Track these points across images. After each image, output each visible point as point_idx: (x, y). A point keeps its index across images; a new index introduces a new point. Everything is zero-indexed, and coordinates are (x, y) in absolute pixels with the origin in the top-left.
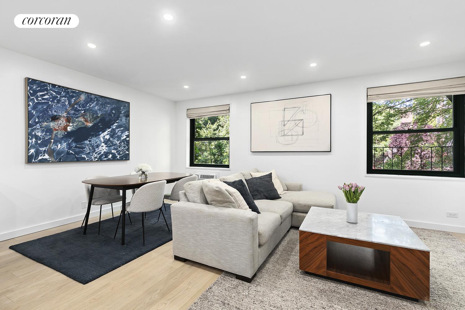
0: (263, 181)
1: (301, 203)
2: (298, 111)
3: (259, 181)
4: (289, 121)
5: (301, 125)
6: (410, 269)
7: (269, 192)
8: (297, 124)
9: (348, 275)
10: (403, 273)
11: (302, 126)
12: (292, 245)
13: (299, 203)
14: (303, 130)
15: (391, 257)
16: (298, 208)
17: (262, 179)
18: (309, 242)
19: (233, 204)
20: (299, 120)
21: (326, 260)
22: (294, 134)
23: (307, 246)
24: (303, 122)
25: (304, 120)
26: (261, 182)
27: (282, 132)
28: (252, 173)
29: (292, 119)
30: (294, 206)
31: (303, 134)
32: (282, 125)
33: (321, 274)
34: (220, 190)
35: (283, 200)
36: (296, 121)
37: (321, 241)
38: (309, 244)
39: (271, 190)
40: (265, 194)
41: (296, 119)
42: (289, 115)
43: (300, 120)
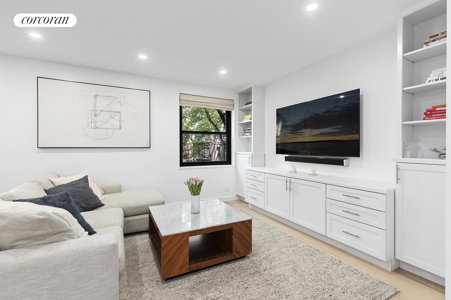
0: (78, 188)
1: (132, 205)
2: (114, 101)
3: (70, 188)
4: (102, 111)
5: (118, 117)
6: (243, 236)
7: (88, 201)
8: (113, 116)
9: (206, 261)
10: (240, 240)
11: (119, 119)
12: (133, 257)
13: (129, 206)
14: (120, 123)
15: (234, 232)
16: (129, 212)
17: (76, 185)
18: (173, 245)
19: (70, 233)
20: (116, 112)
21: (188, 256)
22: (108, 127)
23: (171, 250)
24: (120, 115)
25: (121, 113)
26: (74, 190)
27: (93, 123)
28: (53, 179)
29: (106, 109)
30: (124, 211)
31: (120, 128)
32: (93, 115)
33: (185, 273)
34: (48, 217)
35: (108, 207)
36: (112, 113)
37: (184, 240)
38: (173, 247)
39: (91, 198)
40: (83, 205)
41: (112, 110)
42: (101, 104)
43: (118, 112)
